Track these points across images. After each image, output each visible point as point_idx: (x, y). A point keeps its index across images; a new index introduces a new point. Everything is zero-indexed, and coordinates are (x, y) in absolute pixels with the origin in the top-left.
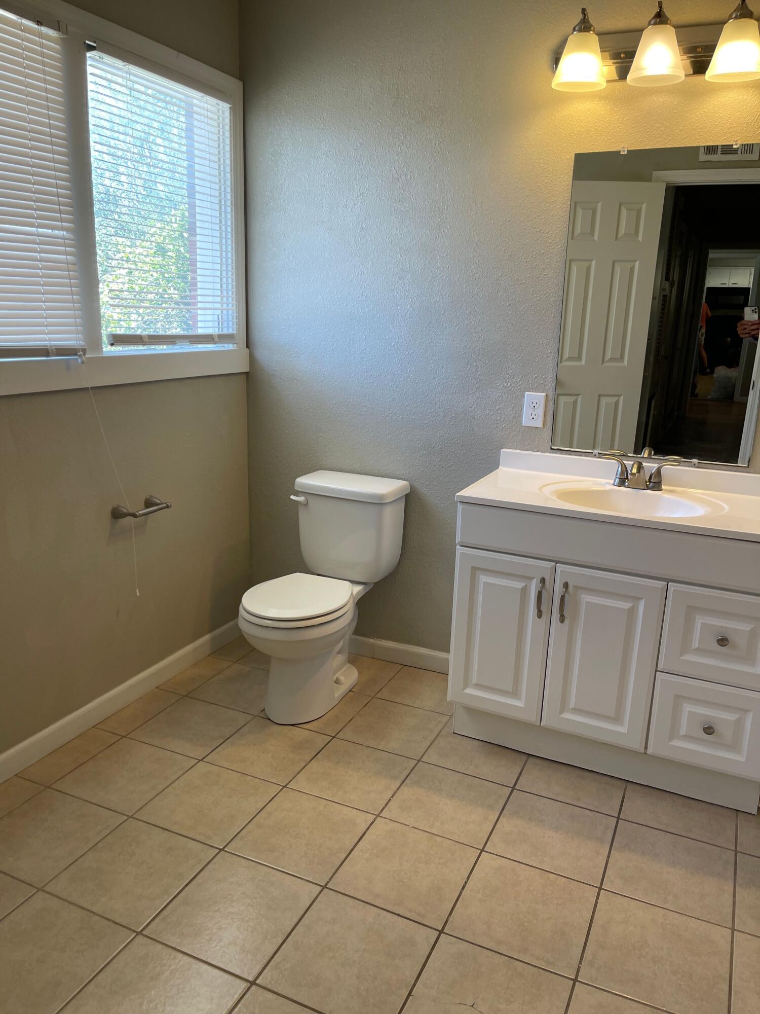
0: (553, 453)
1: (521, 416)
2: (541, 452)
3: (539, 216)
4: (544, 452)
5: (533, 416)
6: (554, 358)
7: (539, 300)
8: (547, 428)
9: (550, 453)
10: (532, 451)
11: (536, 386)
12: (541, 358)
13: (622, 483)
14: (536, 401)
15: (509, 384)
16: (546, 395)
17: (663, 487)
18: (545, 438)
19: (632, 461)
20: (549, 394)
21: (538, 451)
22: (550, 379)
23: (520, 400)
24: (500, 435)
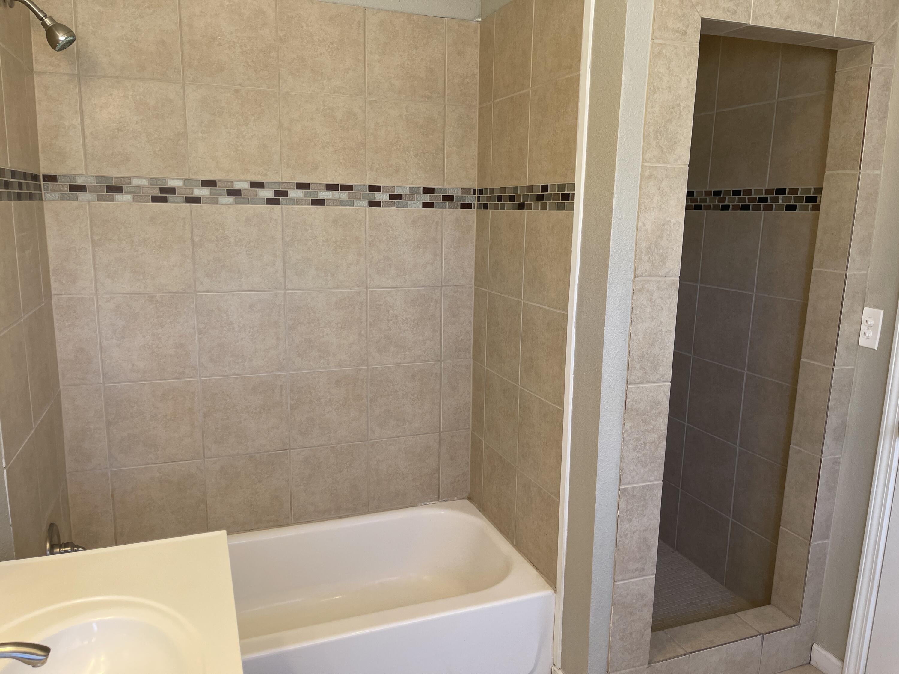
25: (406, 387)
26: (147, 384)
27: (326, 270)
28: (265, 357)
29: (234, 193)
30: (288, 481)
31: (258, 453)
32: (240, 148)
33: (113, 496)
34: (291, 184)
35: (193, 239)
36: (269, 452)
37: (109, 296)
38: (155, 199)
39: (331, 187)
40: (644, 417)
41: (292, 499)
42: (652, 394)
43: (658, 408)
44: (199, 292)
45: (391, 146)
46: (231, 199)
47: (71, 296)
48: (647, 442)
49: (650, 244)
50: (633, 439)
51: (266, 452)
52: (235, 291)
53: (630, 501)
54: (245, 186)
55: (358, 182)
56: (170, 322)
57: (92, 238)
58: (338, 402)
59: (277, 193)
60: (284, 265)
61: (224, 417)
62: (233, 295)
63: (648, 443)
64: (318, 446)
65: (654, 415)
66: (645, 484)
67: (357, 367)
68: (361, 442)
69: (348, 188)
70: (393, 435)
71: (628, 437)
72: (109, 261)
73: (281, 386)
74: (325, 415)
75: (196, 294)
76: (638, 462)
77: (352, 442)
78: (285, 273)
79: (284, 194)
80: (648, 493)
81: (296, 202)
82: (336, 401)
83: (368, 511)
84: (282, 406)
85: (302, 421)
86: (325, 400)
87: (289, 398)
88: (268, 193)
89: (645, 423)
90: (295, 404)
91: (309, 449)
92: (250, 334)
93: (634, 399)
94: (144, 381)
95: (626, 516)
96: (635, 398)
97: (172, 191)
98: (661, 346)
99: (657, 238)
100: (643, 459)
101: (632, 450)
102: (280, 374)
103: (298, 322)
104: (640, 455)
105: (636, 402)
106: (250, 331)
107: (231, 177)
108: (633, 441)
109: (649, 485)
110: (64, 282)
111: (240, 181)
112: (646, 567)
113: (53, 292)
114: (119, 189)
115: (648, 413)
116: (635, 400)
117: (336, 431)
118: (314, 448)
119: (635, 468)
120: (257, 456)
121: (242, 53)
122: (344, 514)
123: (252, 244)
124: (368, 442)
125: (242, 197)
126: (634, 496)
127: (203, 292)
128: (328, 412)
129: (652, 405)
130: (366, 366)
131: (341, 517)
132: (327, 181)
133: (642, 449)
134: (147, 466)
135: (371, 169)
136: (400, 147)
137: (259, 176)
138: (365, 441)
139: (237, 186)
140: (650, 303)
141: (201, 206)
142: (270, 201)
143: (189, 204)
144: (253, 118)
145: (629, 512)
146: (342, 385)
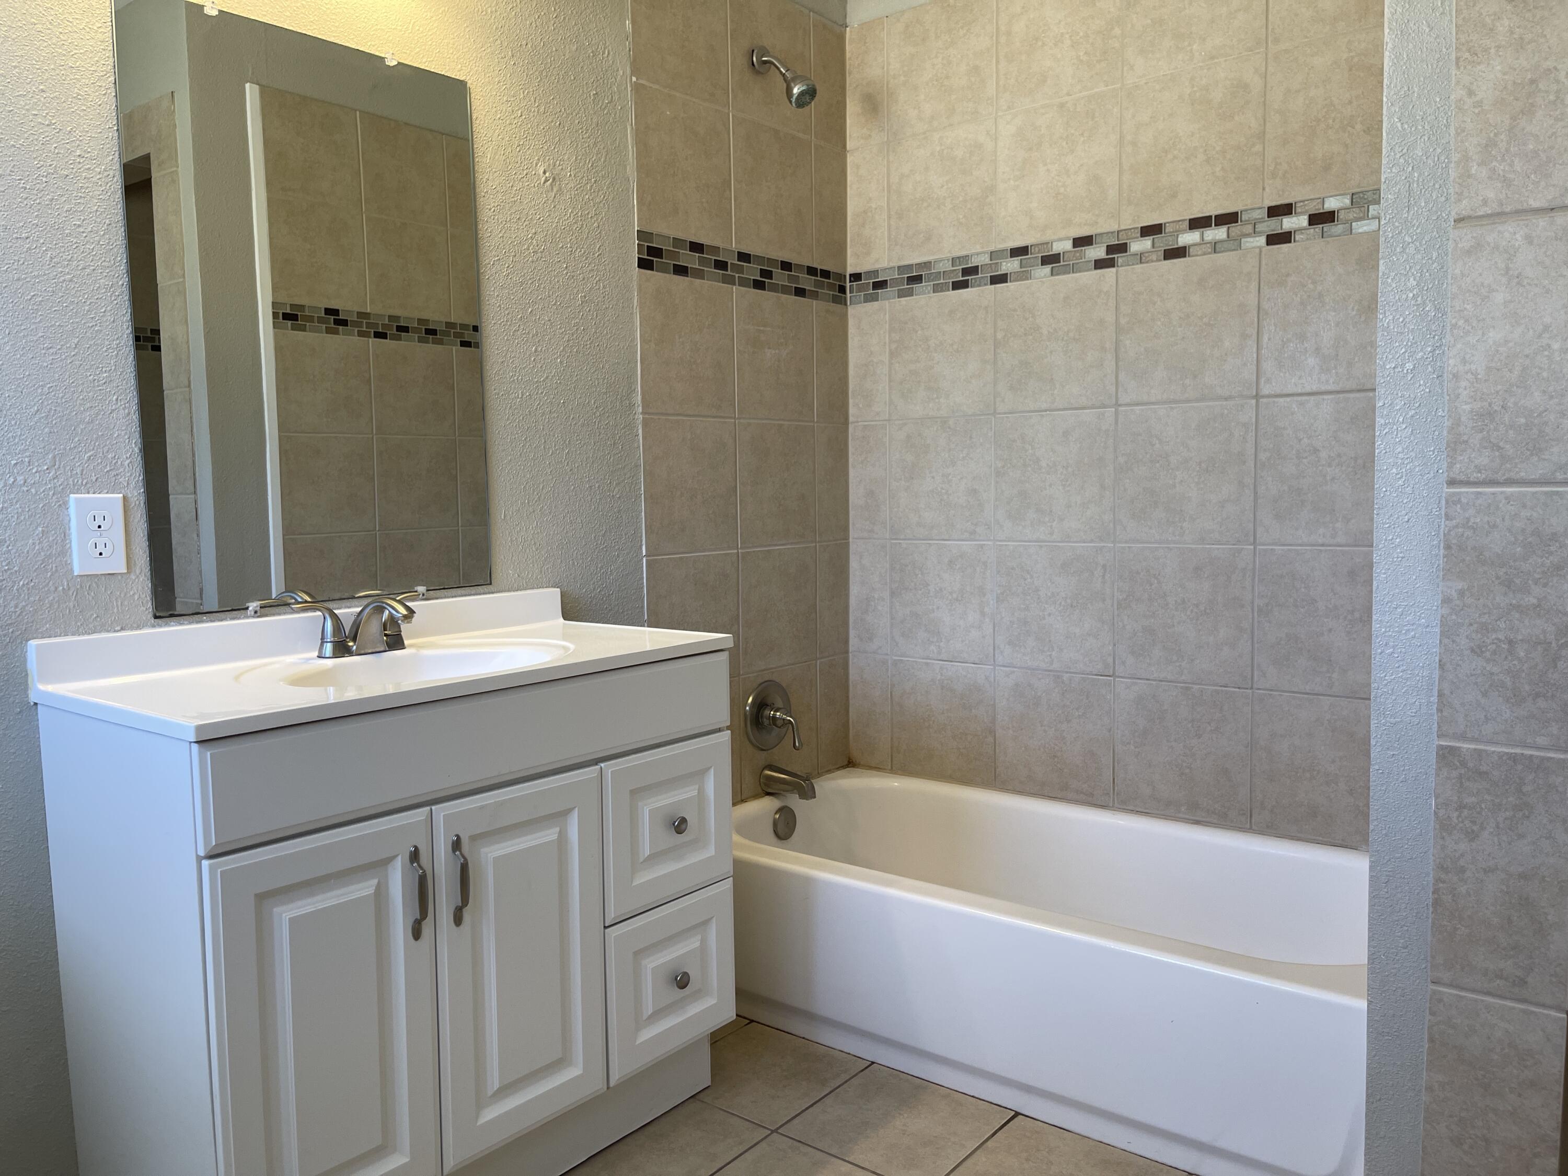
0: (160, 626)
1: (64, 552)
2: (132, 628)
3: (43, 91)
4: (138, 627)
5: (100, 548)
6: (129, 414)
7: (71, 280)
8: (138, 572)
9: (153, 626)
10: (108, 631)
11: (94, 479)
12: (98, 414)
13: (341, 649)
14: (104, 513)
15: (20, 479)
16: (125, 498)
17: (406, 642)
18: (136, 597)
19: (358, 607)
20: (130, 495)
21: (122, 629)
22: (128, 461)
23: (58, 515)
24: (16, 607)
25: (1335, 594)
26: (934, 544)
27: (1184, 368)
28: (1082, 515)
29: (1051, 260)
30: (1110, 730)
31: (1067, 672)
32: (1062, 190)
33: (891, 693)
34: (1133, 230)
35: (995, 336)
36: (1083, 674)
37: (901, 422)
38: (957, 286)
39: (1197, 223)
40: (1504, 570)
41: (1116, 764)
42: (1524, 513)
43: (1551, 553)
44: (1000, 414)
45: (1314, 123)
46: (1047, 269)
47: (866, 423)
48: (1520, 637)
49: (1492, 135)
50: (1471, 625)
51: (1079, 673)
52: (1046, 411)
53: (1468, 784)
54: (1068, 245)
55: (1247, 205)
56: (963, 457)
57: (889, 346)
58: (1197, 606)
59: (1111, 249)
60: (1117, 364)
61: (1022, 606)
62: (1042, 416)
63: (1522, 640)
64: (1161, 681)
65: (1538, 570)
66: (1518, 751)
67: (1234, 545)
68: (1239, 688)
69: (1228, 219)
70: (1305, 689)
71: (1454, 617)
72: (903, 375)
73: (1104, 566)
74: (1174, 626)
75: (995, 417)
76: (1491, 685)
77: (1221, 686)
78: (1117, 377)
79: (1122, 248)
80: (1531, 777)
81: (1141, 258)
82: (1194, 604)
83: (1251, 828)
84: (1104, 600)
85: (1134, 630)
86: (1175, 599)
87: (1116, 587)
88: (1097, 252)
89: (1509, 587)
90: (1125, 600)
91: (1146, 682)
92: (1063, 477)
93: (1467, 523)
94: (930, 540)
95: (1458, 818)
96: (1472, 520)
97: (974, 270)
98: (1551, 389)
99: (1514, 118)
100: (1509, 684)
101: (1467, 652)
102: (1104, 546)
103: (1135, 459)
104: (1495, 670)
105: (1474, 529)
106: (1062, 473)
107: (1048, 237)
108: (1472, 628)
109: (1531, 756)
110: (861, 406)
111: (1060, 240)
112: (1529, 979)
113: (851, 419)
114: (917, 279)
115: (1517, 563)
116: (1470, 524)
117: (1192, 660)
118: (1154, 683)
119: (1483, 701)
120: (1066, 677)
121: (1073, 46)
122: (1204, 819)
123: (1071, 335)
124: (1253, 692)
125: (1062, 263)
126: (1482, 775)
127: (1005, 413)
128: (1179, 623)
129: (1530, 543)
130: (1251, 545)
131: (1197, 823)
132: (1191, 215)
133: (1503, 656)
134: (929, 661)
135: (1274, 176)
136: (1333, 121)
137: (1086, 227)
138: (1247, 689)
139: (1058, 248)
140: (1504, 280)
141: (1007, 286)
142: (1100, 264)
143: (993, 286)
144: (1082, 139)
145: (1466, 812)
146: (1206, 576)
